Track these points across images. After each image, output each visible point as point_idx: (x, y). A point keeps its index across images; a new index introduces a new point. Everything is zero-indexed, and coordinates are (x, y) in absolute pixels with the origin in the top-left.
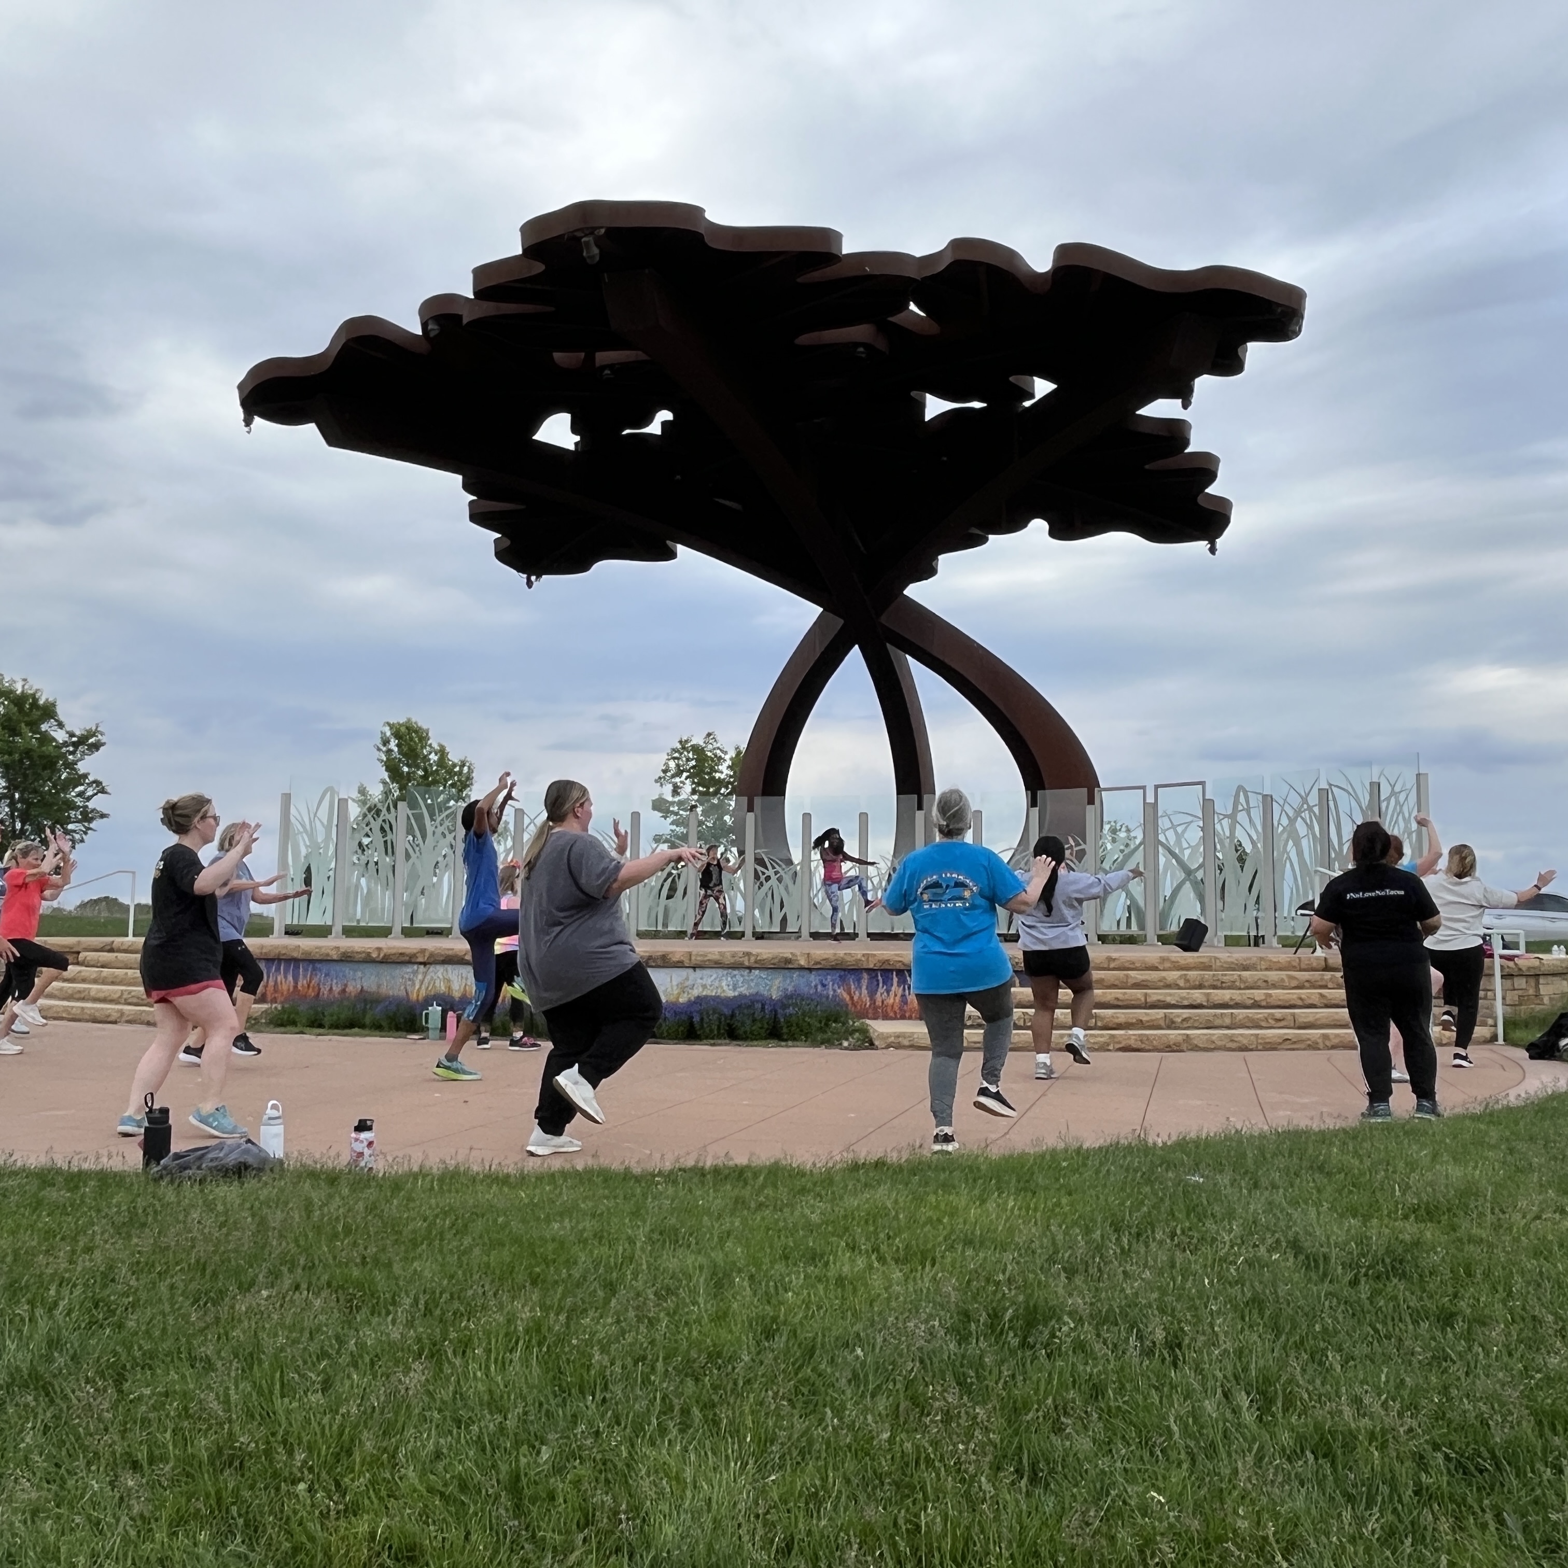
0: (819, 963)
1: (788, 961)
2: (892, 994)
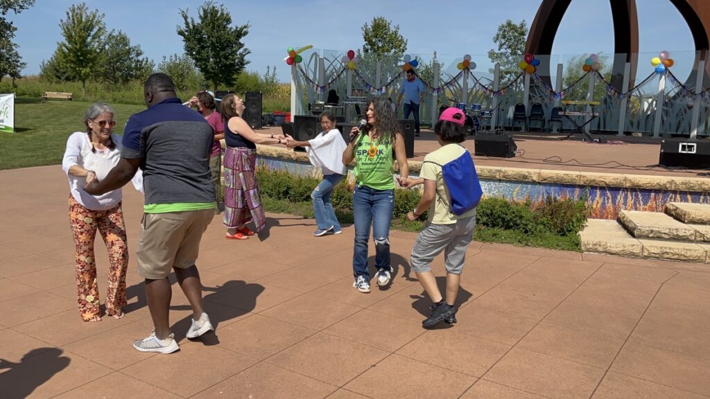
0: (545, 180)
1: (525, 177)
2: (595, 202)
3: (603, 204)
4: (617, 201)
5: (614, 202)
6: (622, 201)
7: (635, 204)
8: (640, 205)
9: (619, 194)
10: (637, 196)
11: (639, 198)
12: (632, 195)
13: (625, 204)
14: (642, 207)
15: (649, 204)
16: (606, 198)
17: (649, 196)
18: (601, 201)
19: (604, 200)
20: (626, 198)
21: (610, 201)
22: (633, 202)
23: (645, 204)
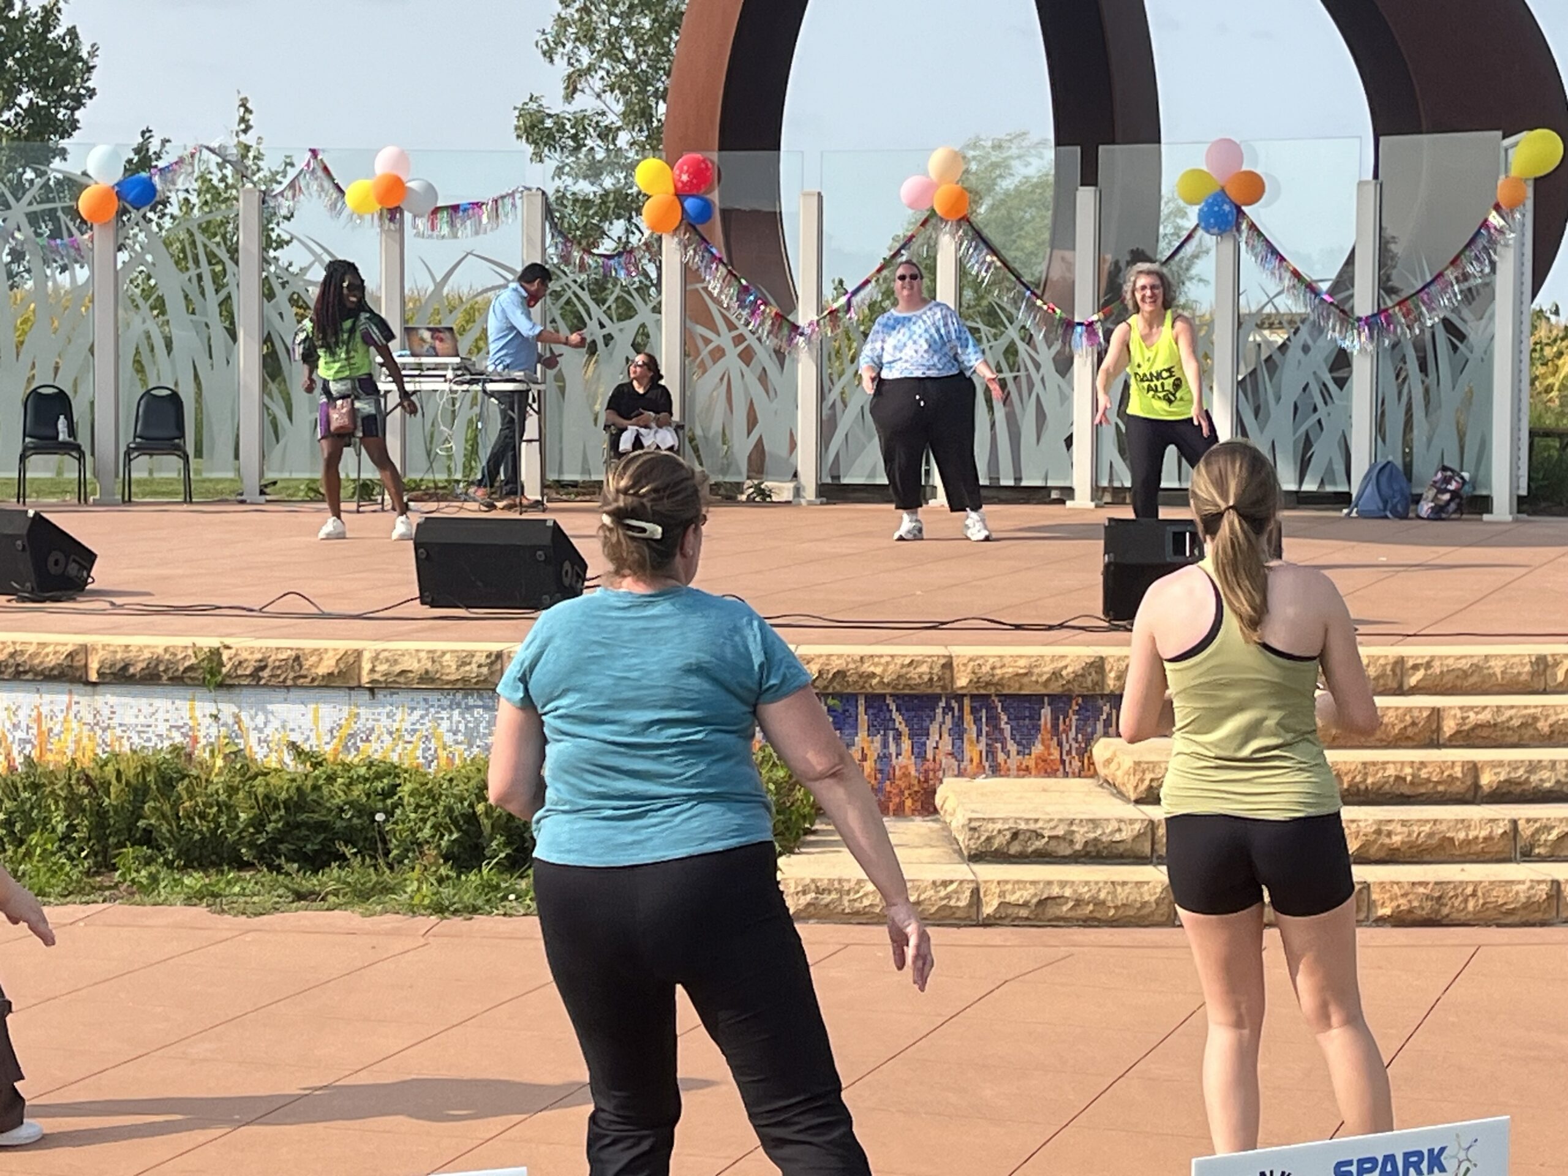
3: (884, 758)
4: (930, 744)
5: (919, 753)
6: (946, 744)
7: (991, 752)
8: (1008, 755)
9: (933, 719)
10: (993, 720)
11: (1001, 731)
12: (977, 721)
13: (957, 754)
14: (1014, 760)
15: (1038, 749)
16: (891, 733)
17: (1035, 717)
18: (874, 747)
19: (885, 745)
20: (958, 732)
21: (906, 744)
22: (982, 746)
23: (1024, 747)
